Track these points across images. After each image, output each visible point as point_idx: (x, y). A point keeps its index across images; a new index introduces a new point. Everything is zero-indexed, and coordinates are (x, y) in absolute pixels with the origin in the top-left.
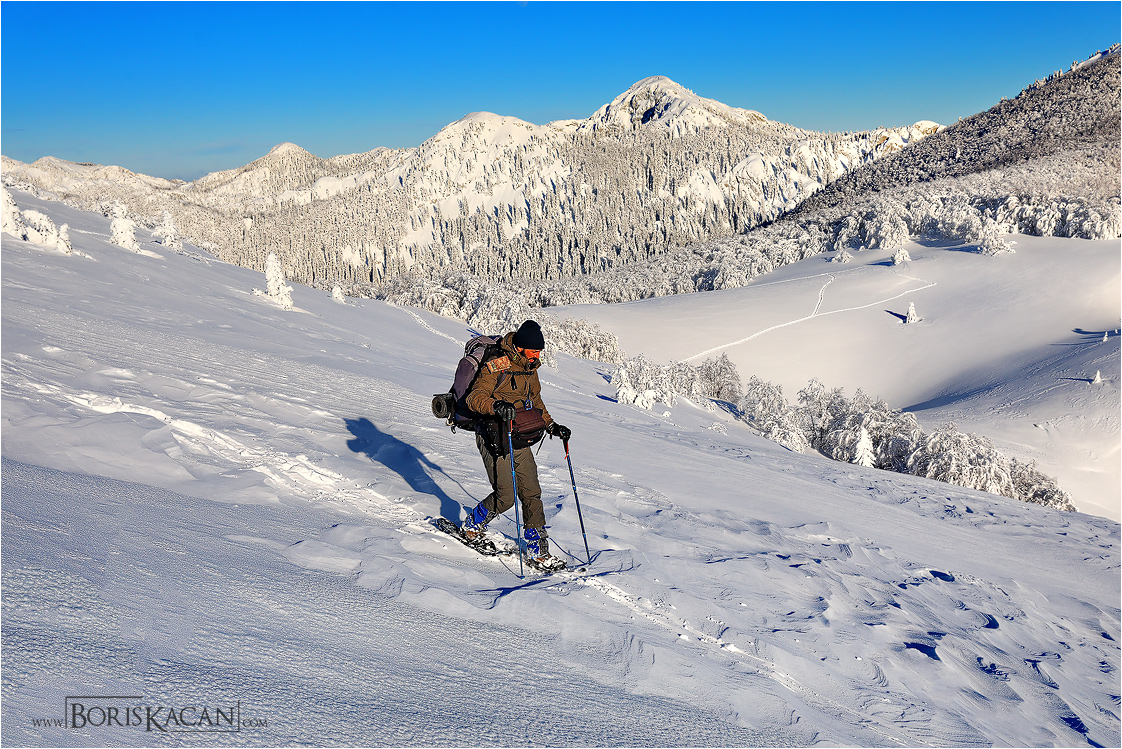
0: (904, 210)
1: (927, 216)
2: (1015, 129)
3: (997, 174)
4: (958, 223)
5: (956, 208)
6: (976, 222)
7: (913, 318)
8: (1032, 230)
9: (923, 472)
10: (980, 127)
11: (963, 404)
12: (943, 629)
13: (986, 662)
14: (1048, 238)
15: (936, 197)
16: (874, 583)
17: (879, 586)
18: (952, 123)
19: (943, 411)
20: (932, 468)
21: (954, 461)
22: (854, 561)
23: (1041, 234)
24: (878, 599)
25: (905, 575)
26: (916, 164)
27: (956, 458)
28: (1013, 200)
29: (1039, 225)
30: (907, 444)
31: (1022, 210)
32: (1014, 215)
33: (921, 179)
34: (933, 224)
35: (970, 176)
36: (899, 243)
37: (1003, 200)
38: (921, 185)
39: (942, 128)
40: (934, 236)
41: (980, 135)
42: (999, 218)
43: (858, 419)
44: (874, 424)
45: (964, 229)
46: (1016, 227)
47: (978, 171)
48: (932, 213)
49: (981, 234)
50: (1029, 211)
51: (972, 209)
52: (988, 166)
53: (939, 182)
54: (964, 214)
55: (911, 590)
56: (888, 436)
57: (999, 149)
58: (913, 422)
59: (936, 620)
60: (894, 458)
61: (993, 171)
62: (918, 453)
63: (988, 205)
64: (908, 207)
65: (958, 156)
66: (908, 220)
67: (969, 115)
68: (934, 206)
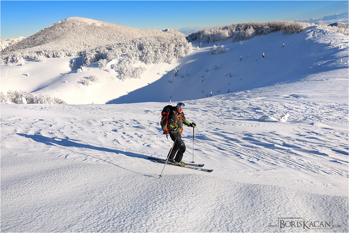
0: (21, 55)
1: (26, 55)
2: (40, 38)
3: (39, 47)
4: (33, 56)
5: (32, 53)
6: (37, 56)
7: (29, 75)
8: (48, 57)
9: (38, 103)
10: (34, 38)
11: (43, 89)
12: (42, 129)
13: (50, 132)
14: (52, 58)
15: (27, 52)
16: (27, 124)
17: (28, 125)
18: (27, 37)
19: (39, 91)
20: (39, 102)
21: (43, 100)
22: (22, 121)
23: (50, 57)
24: (28, 127)
25: (33, 121)
26: (21, 45)
27: (44, 99)
28: (43, 52)
29: (49, 56)
30: (33, 98)
31: (45, 53)
32: (44, 54)
33: (23, 48)
34: (28, 57)
35: (34, 47)
36: (22, 61)
37: (41, 52)
38: (23, 49)
39: (25, 38)
40: (28, 59)
41: (34, 39)
42: (41, 55)
43: (22, 96)
44: (25, 96)
45: (35, 57)
46: (45, 56)
47: (35, 46)
48: (27, 55)
49: (38, 58)
50: (47, 53)
51: (35, 53)
52: (37, 45)
53: (27, 49)
54: (34, 55)
55: (35, 124)
56: (29, 98)
57: (38, 42)
58: (33, 94)
59: (40, 128)
60: (31, 101)
61: (38, 46)
62: (36, 100)
63: (39, 53)
64: (22, 54)
65: (30, 43)
66: (23, 57)
67: (31, 36)
68: (27, 53)
